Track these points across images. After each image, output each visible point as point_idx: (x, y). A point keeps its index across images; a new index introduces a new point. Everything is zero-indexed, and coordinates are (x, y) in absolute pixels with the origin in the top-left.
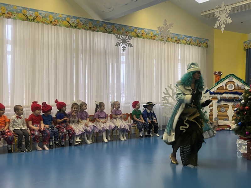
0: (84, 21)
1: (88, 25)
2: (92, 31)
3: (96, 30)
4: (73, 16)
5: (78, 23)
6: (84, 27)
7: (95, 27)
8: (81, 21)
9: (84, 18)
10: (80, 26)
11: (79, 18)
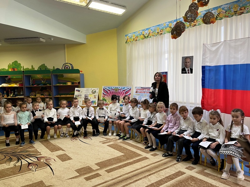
0: (227, 7)
1: (233, 10)
2: (238, 15)
3: (245, 11)
4: (213, 8)
5: (219, 14)
6: (227, 15)
7: (243, 8)
8: (223, 9)
9: (227, 4)
10: (221, 15)
11: (220, 7)
